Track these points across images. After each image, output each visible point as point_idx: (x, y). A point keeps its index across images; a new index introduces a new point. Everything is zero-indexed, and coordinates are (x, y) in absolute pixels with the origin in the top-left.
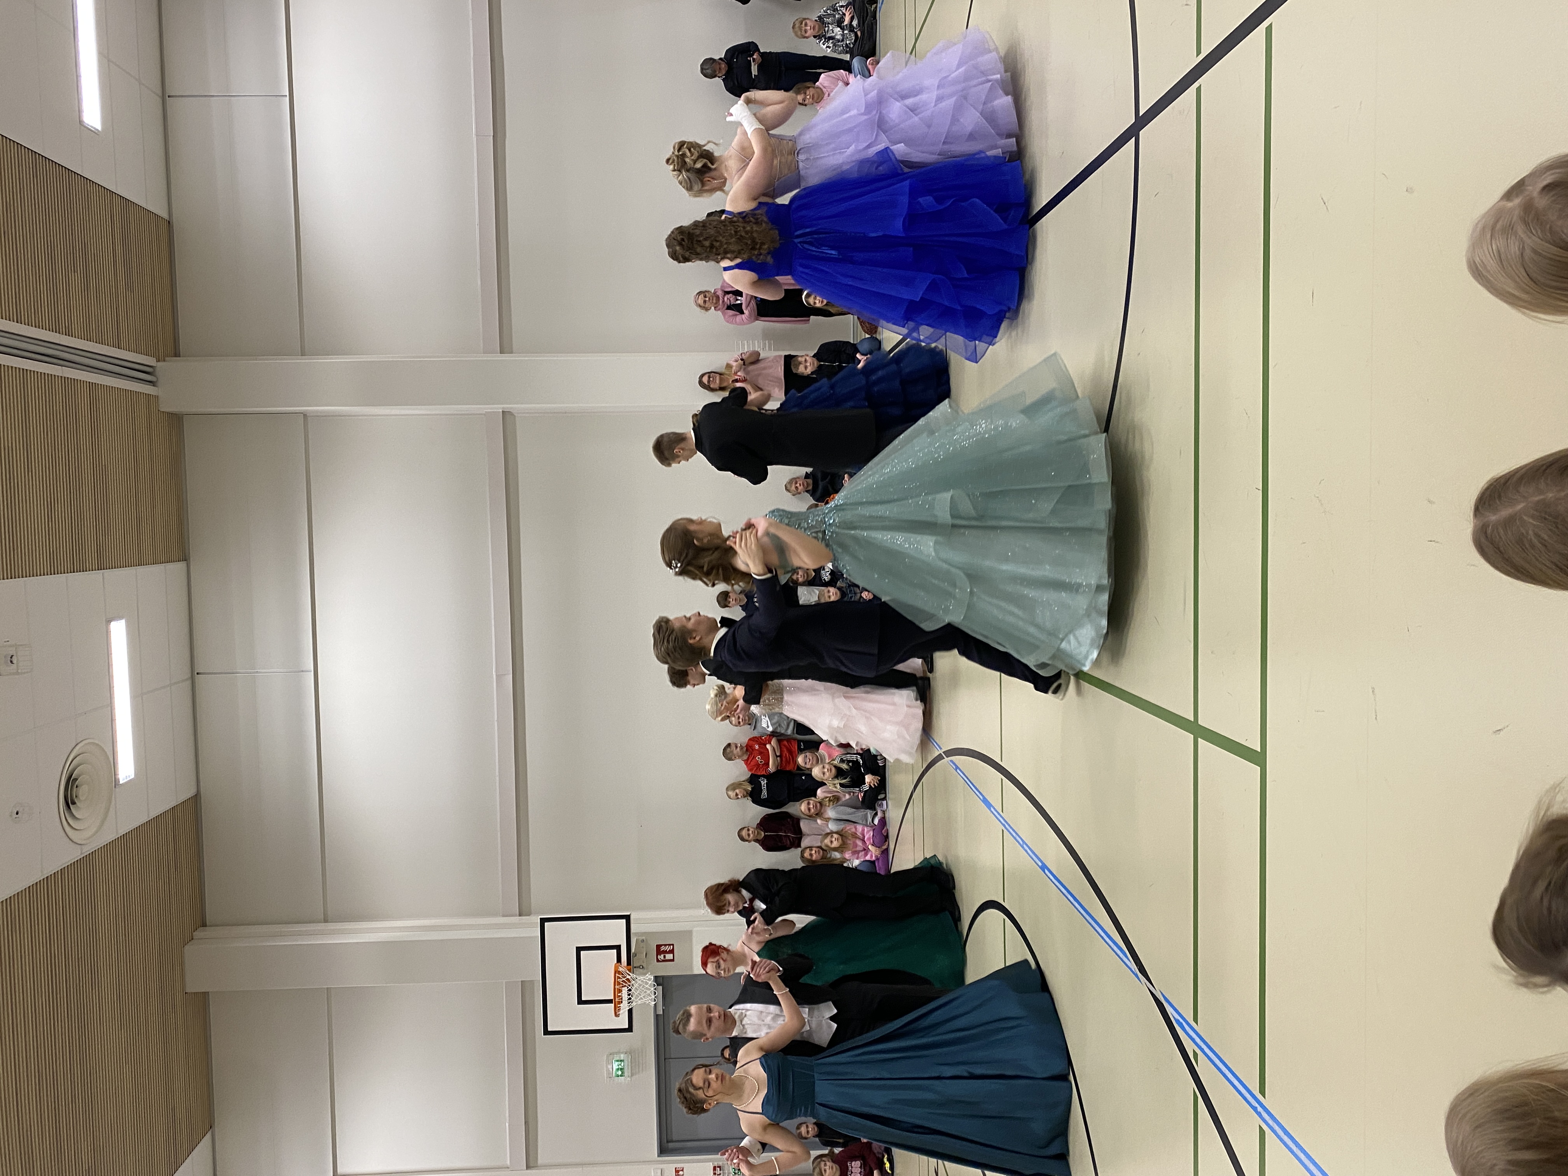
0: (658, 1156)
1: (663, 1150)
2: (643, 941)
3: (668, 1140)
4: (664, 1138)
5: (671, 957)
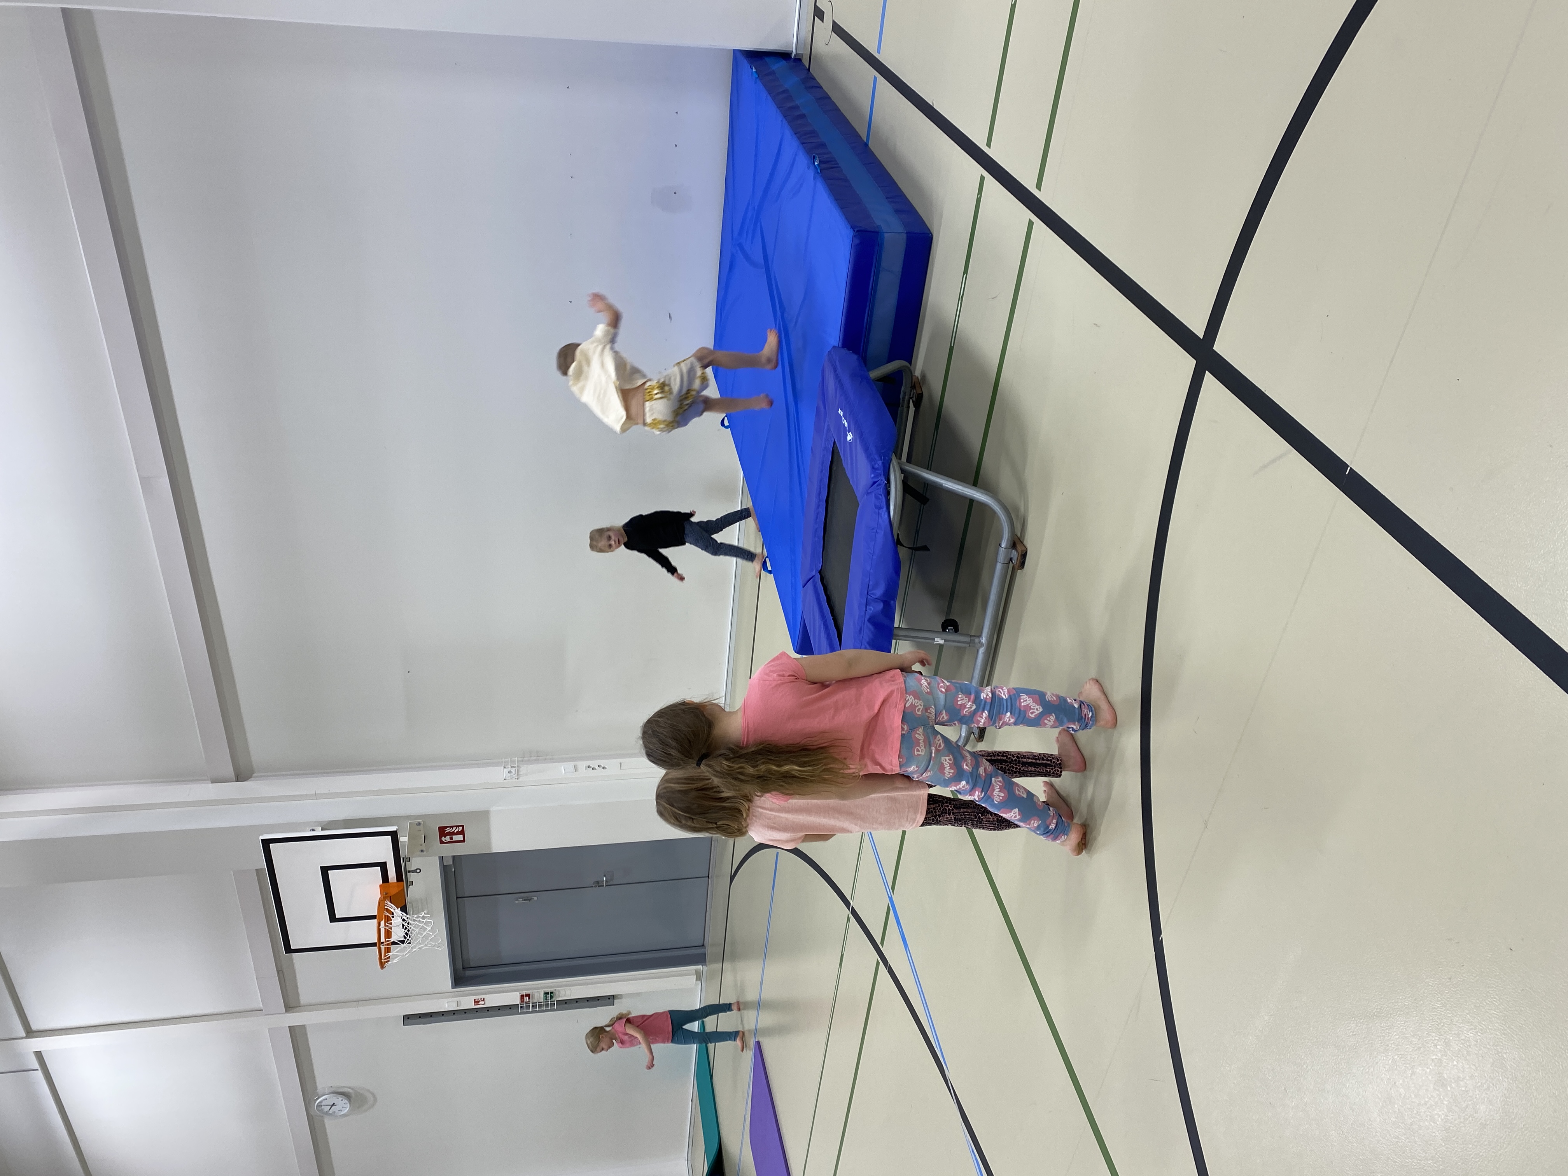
0: (453, 988)
1: (459, 981)
2: (419, 824)
3: (463, 968)
4: (460, 966)
5: (460, 837)
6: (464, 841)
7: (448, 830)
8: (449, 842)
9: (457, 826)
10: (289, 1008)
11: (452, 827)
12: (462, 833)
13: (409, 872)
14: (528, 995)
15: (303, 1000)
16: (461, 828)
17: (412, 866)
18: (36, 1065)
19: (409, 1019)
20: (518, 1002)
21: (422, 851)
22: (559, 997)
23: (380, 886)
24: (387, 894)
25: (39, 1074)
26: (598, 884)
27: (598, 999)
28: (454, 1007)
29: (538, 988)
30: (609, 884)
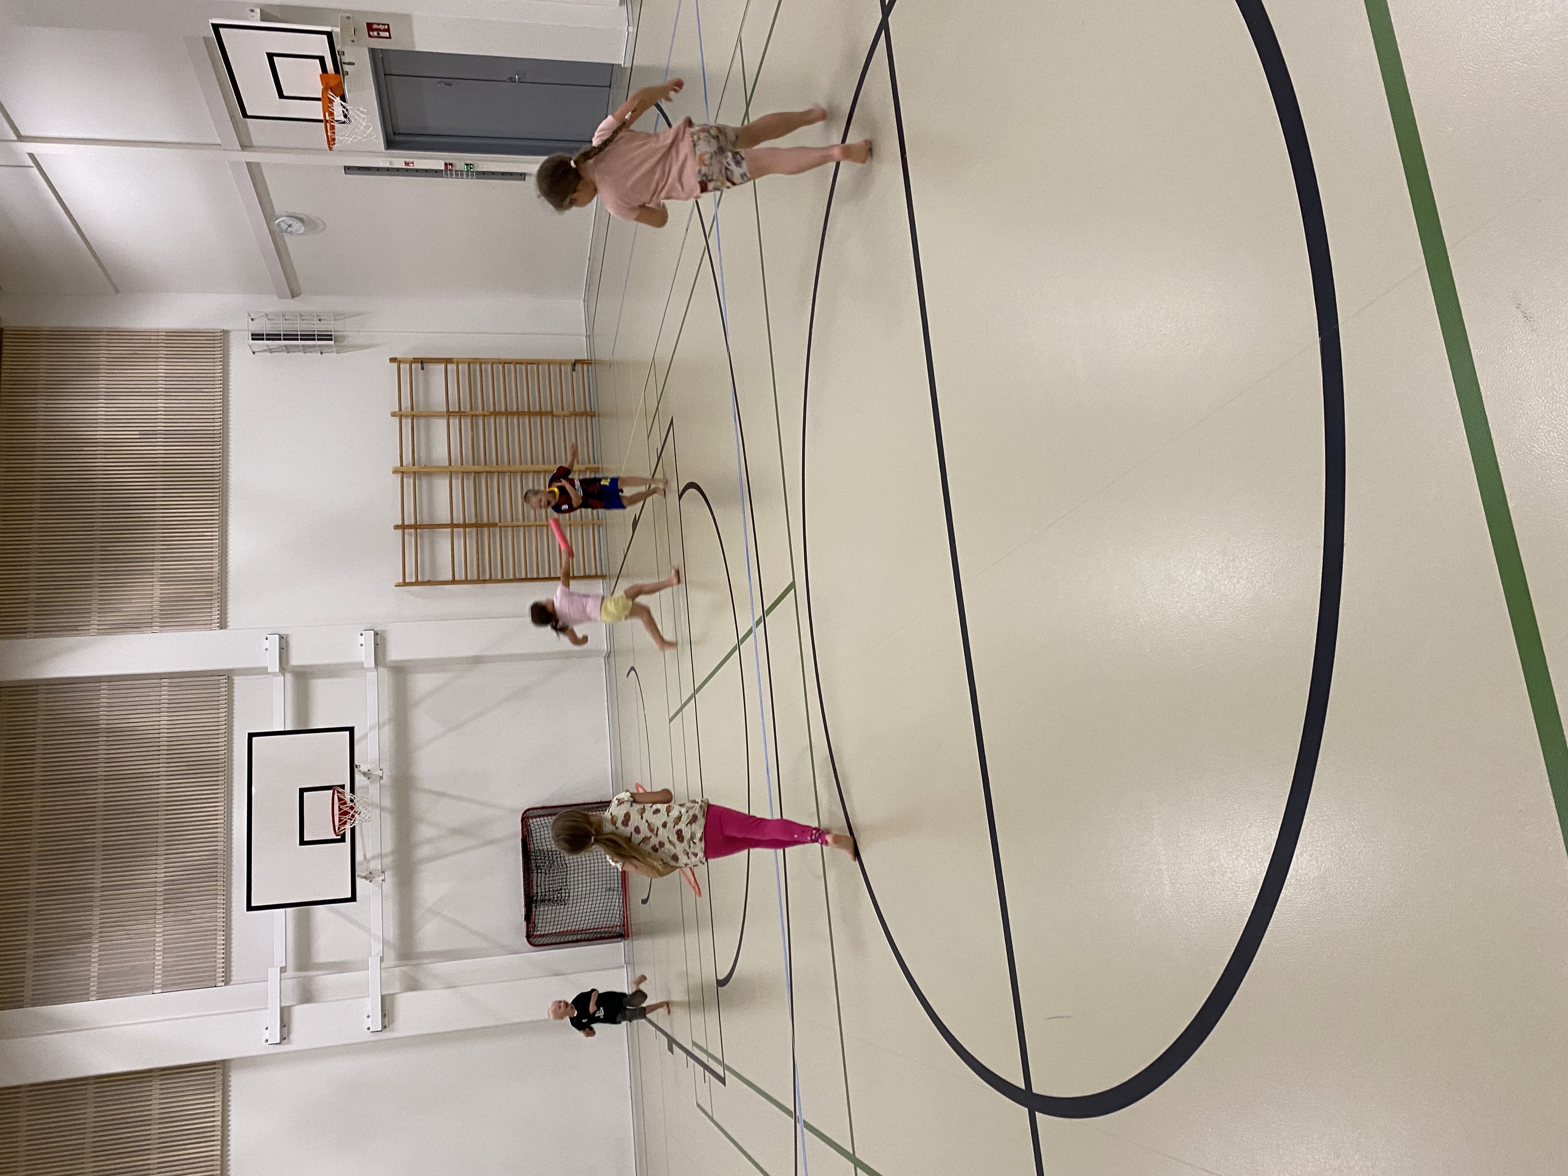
0: (385, 149)
1: (390, 144)
2: (349, 18)
3: (394, 133)
4: (390, 131)
5: (387, 34)
6: (390, 37)
7: (375, 26)
8: (376, 37)
9: (383, 24)
10: (244, 147)
11: (379, 24)
12: (388, 30)
13: (344, 63)
14: (451, 164)
15: (255, 143)
16: (386, 26)
17: (346, 59)
18: (32, 164)
19: (348, 169)
20: (443, 168)
21: (353, 41)
22: (478, 168)
23: (321, 76)
24: (327, 84)
25: (35, 171)
26: (512, 80)
27: (511, 174)
28: (387, 165)
29: (460, 160)
30: (522, 80)
